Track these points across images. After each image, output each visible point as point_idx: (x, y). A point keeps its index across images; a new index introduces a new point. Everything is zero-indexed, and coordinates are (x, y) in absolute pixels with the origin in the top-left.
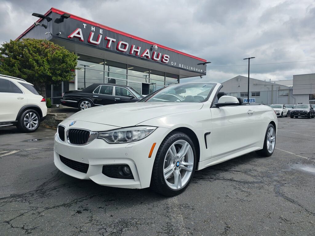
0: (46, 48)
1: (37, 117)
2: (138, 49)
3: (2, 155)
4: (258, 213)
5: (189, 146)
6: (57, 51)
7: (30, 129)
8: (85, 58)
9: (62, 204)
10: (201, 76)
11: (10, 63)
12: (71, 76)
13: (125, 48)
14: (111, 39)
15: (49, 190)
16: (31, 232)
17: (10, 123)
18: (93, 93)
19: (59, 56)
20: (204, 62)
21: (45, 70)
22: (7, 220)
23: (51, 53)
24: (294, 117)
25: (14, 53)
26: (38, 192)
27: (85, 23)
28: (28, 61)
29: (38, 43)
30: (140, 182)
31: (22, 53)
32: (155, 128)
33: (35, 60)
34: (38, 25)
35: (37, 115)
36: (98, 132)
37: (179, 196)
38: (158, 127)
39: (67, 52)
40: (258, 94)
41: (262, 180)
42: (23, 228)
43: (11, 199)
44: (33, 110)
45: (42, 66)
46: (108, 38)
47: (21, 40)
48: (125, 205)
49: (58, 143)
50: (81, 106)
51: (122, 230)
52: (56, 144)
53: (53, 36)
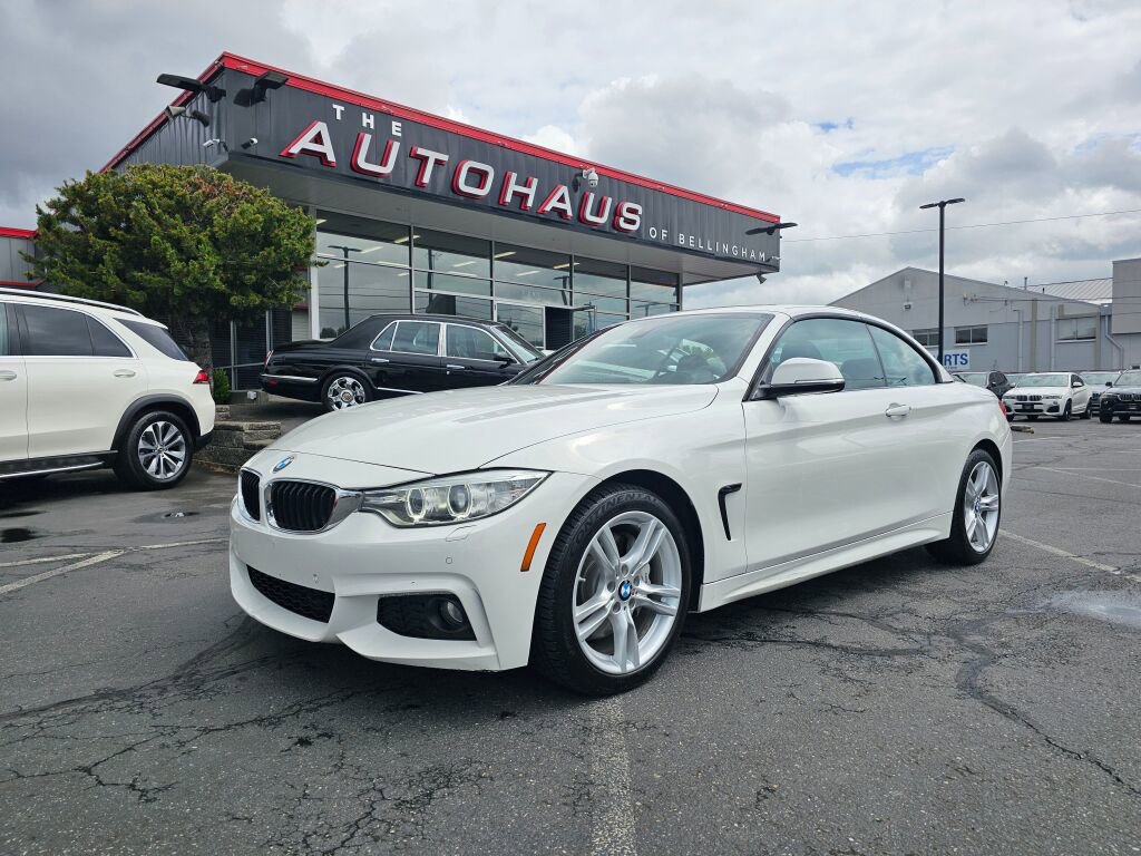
0: (208, 196)
1: (180, 437)
2: (530, 187)
3: (70, 567)
4: (881, 749)
5: (664, 530)
6: (246, 206)
7: (158, 477)
8: (342, 224)
9: (254, 717)
10: (759, 275)
11: (88, 253)
12: (297, 289)
13: (481, 185)
14: (433, 156)
15: (217, 676)
16: (155, 799)
17: (91, 458)
18: (372, 347)
19: (251, 222)
20: (773, 225)
21: (205, 273)
22: (87, 764)
23: (225, 211)
24: (1115, 419)
25: (99, 218)
26: (180, 681)
27: (340, 102)
28: (147, 244)
29: (180, 178)
30: (496, 650)
31: (128, 215)
32: (544, 475)
33: (169, 238)
34: (179, 114)
35: (182, 431)
36: (362, 490)
37: (629, 695)
38: (553, 472)
39: (276, 206)
40: (978, 336)
41: (926, 643)
42: (132, 787)
43: (97, 704)
44: (168, 414)
45: (196, 259)
46: (421, 151)
47: (122, 172)
48: (450, 723)
49: (239, 526)
50: (330, 396)
51: (431, 794)
52: (236, 529)
53: (232, 155)
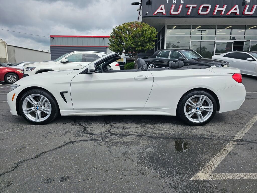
2: (223, 8)
13: (207, 11)
14: (192, 6)
18: (156, 57)
32: (18, 86)
46: (188, 6)
53: (143, 17)
